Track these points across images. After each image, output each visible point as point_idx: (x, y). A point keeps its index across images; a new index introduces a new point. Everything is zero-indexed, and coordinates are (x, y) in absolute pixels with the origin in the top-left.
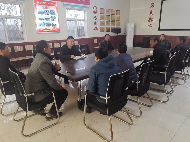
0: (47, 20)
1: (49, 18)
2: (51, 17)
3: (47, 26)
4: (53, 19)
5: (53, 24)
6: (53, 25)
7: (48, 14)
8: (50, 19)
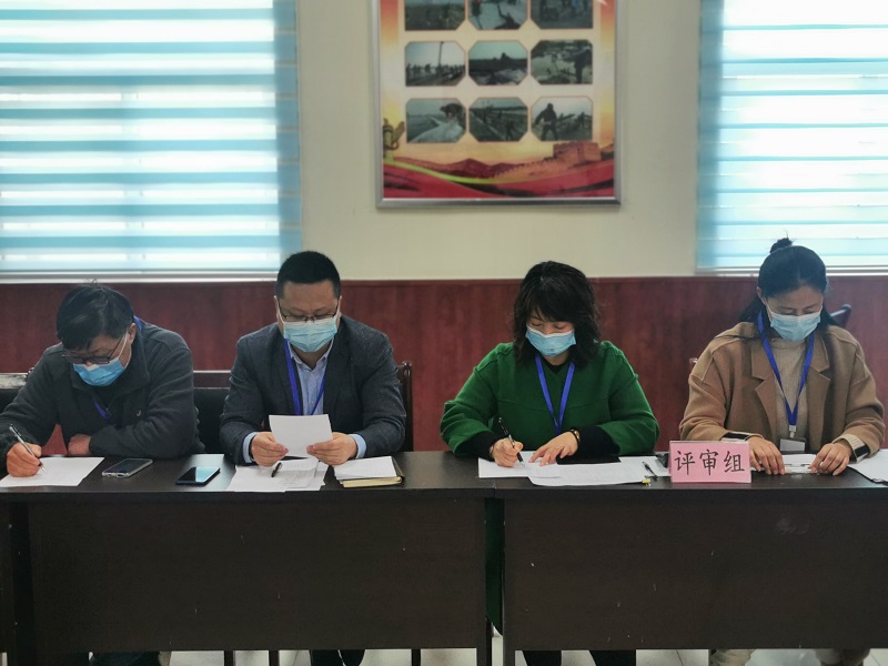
0: (493, 82)
1: (515, 54)
2: (541, 49)
3: (483, 135)
4: (562, 65)
5: (549, 112)
6: (552, 128)
7: (510, 24)
8: (520, 64)
